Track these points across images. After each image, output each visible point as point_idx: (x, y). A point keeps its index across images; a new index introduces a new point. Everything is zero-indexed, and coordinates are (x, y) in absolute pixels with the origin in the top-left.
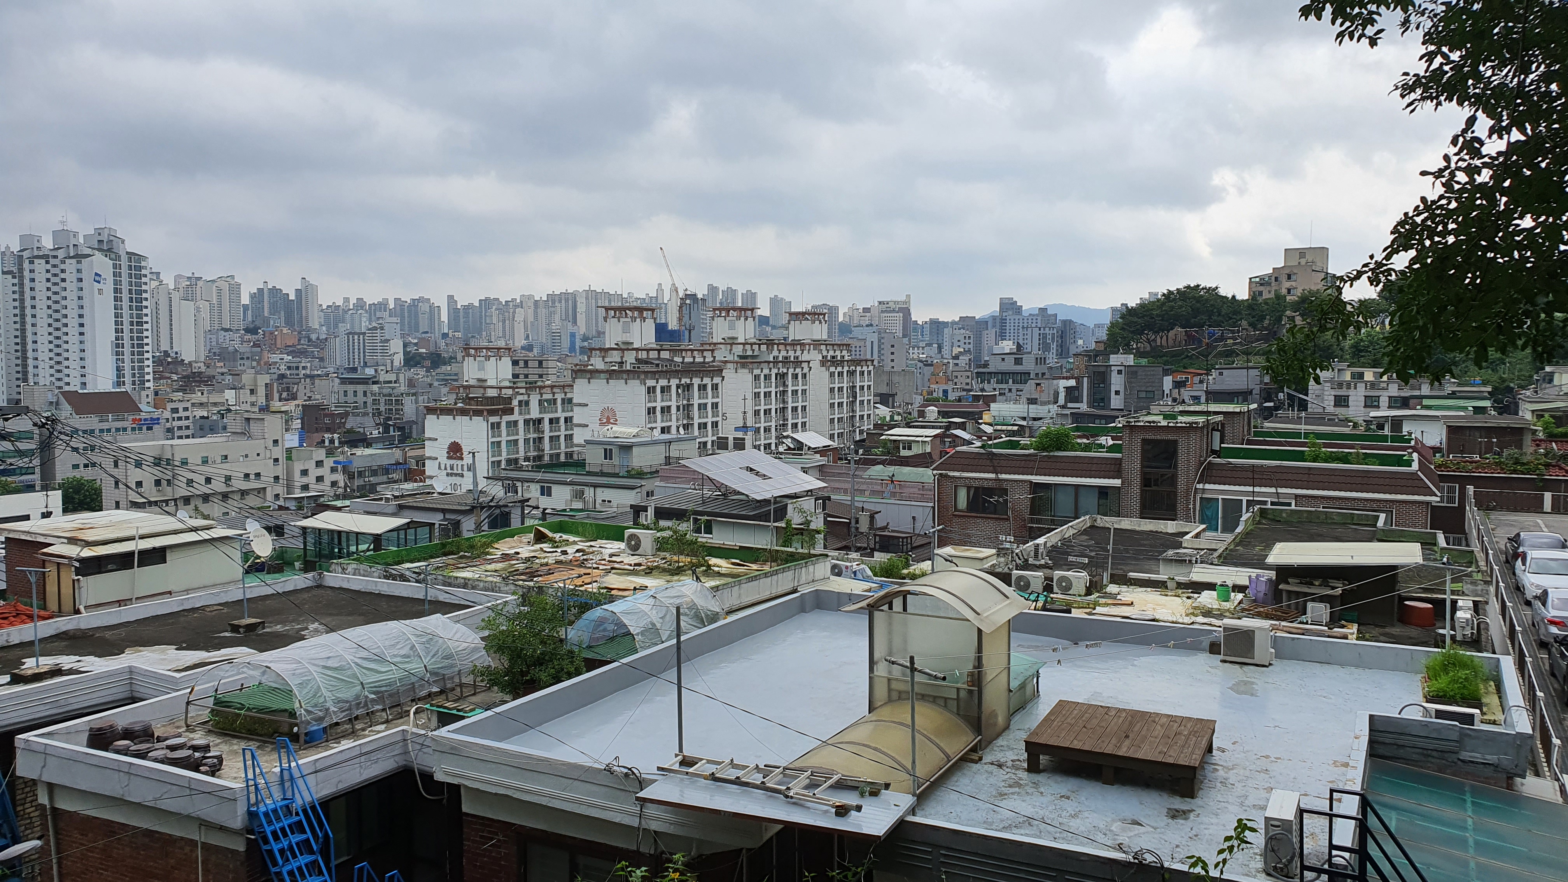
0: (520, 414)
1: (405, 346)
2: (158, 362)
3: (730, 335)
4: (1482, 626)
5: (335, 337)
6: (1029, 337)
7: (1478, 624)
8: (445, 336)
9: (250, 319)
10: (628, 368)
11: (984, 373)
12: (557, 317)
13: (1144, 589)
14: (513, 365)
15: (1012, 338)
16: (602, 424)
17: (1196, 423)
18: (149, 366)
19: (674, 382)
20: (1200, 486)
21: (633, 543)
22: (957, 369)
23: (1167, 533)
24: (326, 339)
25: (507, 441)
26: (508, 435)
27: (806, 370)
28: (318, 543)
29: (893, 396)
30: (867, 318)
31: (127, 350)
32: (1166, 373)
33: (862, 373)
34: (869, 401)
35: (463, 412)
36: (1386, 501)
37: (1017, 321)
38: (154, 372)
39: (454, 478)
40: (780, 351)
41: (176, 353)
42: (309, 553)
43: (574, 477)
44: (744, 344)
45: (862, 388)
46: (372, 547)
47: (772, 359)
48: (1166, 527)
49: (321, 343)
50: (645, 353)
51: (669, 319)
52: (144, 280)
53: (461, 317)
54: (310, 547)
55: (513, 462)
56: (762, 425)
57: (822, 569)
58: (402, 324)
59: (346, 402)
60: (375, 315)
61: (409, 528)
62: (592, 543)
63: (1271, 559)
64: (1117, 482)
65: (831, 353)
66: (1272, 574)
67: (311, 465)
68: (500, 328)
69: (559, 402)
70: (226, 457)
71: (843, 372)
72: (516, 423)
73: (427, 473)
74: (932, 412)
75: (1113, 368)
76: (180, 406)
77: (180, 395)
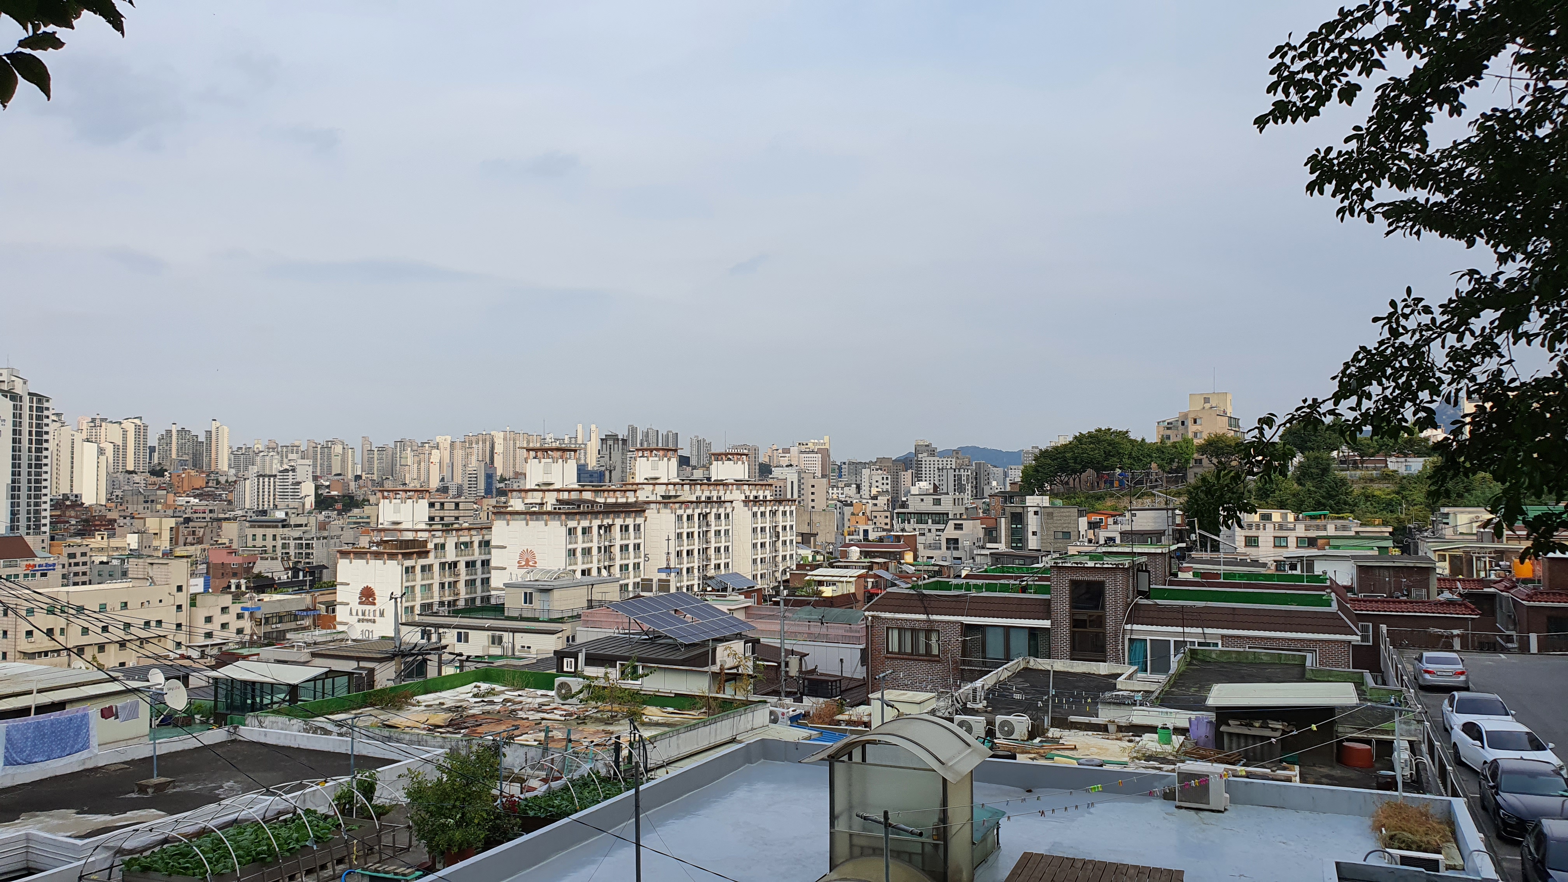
0: (436, 557)
1: (317, 488)
2: (57, 504)
3: (653, 476)
4: (1421, 767)
5: (245, 479)
6: (945, 478)
7: (1417, 765)
8: (358, 478)
9: (156, 461)
10: (549, 509)
11: (904, 513)
12: (474, 458)
13: (1086, 733)
14: (429, 507)
15: (928, 479)
16: (520, 567)
17: (1121, 564)
18: (46, 510)
19: (596, 523)
20: (1128, 627)
21: (563, 691)
22: (875, 508)
23: (1100, 675)
24: (235, 482)
25: (422, 586)
26: (423, 579)
27: (729, 510)
28: (229, 694)
29: (815, 535)
30: (787, 459)
31: (24, 493)
32: (1081, 514)
33: (784, 513)
34: (791, 541)
35: (377, 555)
36: (1310, 640)
37: (932, 463)
38: (51, 516)
39: (365, 623)
40: (703, 491)
41: (76, 496)
42: (219, 705)
43: (492, 621)
44: (667, 484)
45: (784, 528)
46: (288, 698)
47: (695, 499)
48: (1098, 669)
49: (231, 485)
50: (566, 493)
51: (588, 461)
52: (46, 421)
53: (376, 459)
54: (222, 699)
55: (426, 608)
56: (685, 566)
57: (761, 715)
58: (315, 466)
59: (254, 546)
60: (287, 457)
61: (327, 678)
62: (520, 693)
63: (1210, 702)
64: (1046, 623)
65: (754, 493)
66: (1212, 716)
67: (216, 613)
68: (416, 470)
69: (476, 544)
70: (126, 604)
71: (765, 512)
72: (430, 567)
73: (338, 619)
74: (855, 553)
75: (1029, 509)
76: (78, 551)
77: (78, 540)
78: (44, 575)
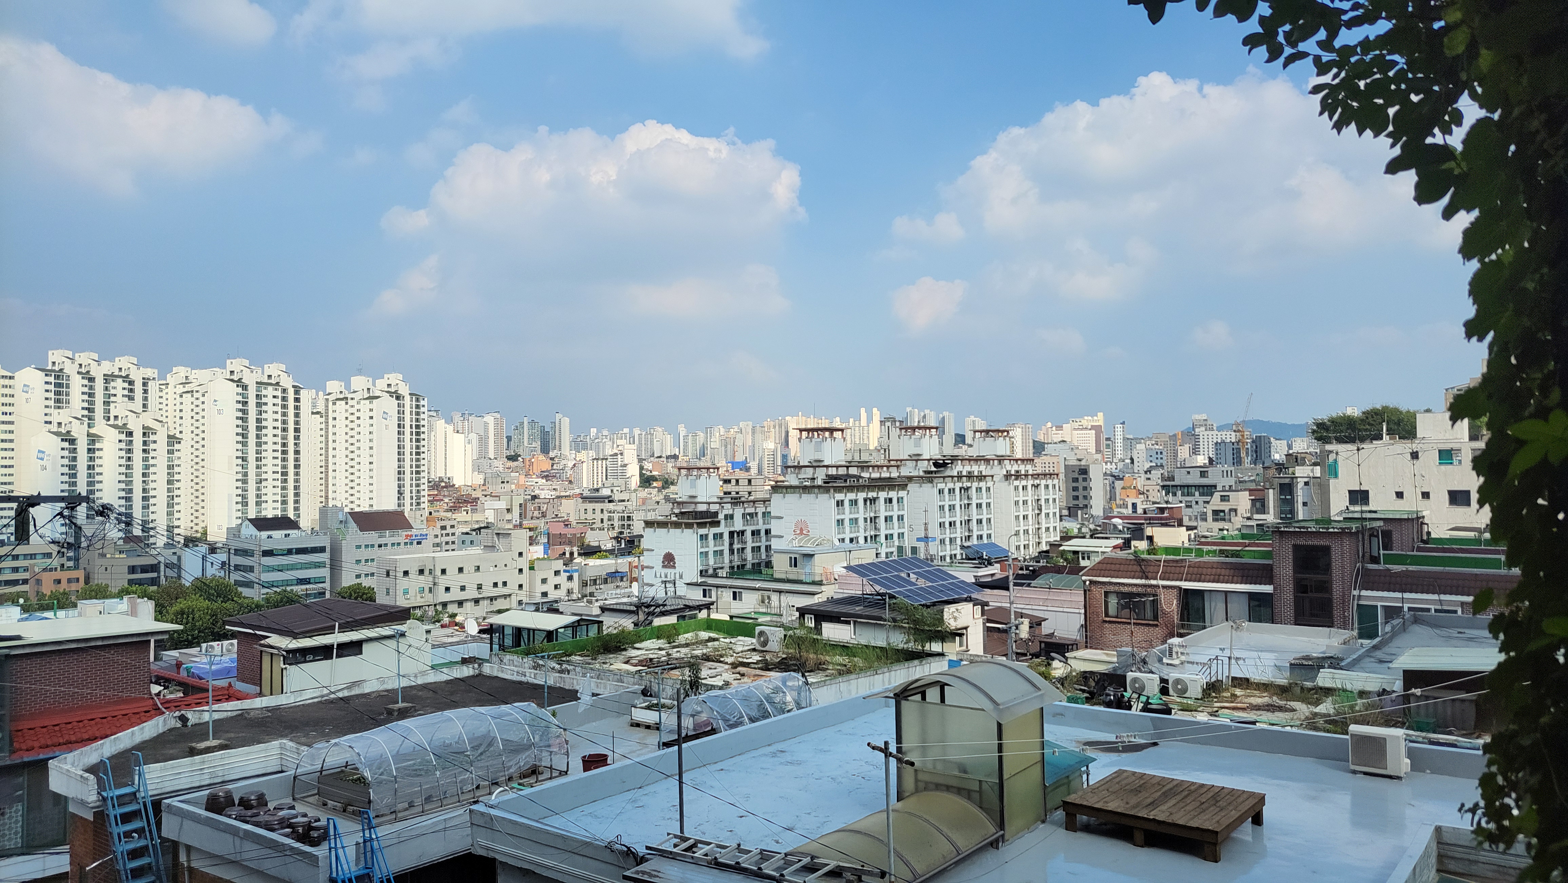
0: (726, 526)
2: (434, 486)
3: (915, 453)
10: (820, 484)
11: (1171, 486)
16: (795, 536)
17: (1348, 529)
18: (425, 490)
19: (862, 496)
20: (1356, 593)
24: (575, 465)
25: (714, 552)
26: (715, 546)
27: (990, 484)
31: (408, 476)
33: (1047, 487)
34: (1055, 514)
37: (1210, 437)
38: (429, 495)
39: (667, 585)
40: (964, 467)
41: (449, 479)
43: (762, 582)
44: (928, 461)
45: (1047, 500)
53: (690, 443)
56: (947, 537)
59: (586, 519)
64: (1268, 589)
65: (1015, 468)
67: (550, 576)
69: (760, 515)
71: (1027, 486)
74: (1116, 524)
75: (1299, 480)
76: (448, 524)
77: (449, 514)
78: (419, 543)
